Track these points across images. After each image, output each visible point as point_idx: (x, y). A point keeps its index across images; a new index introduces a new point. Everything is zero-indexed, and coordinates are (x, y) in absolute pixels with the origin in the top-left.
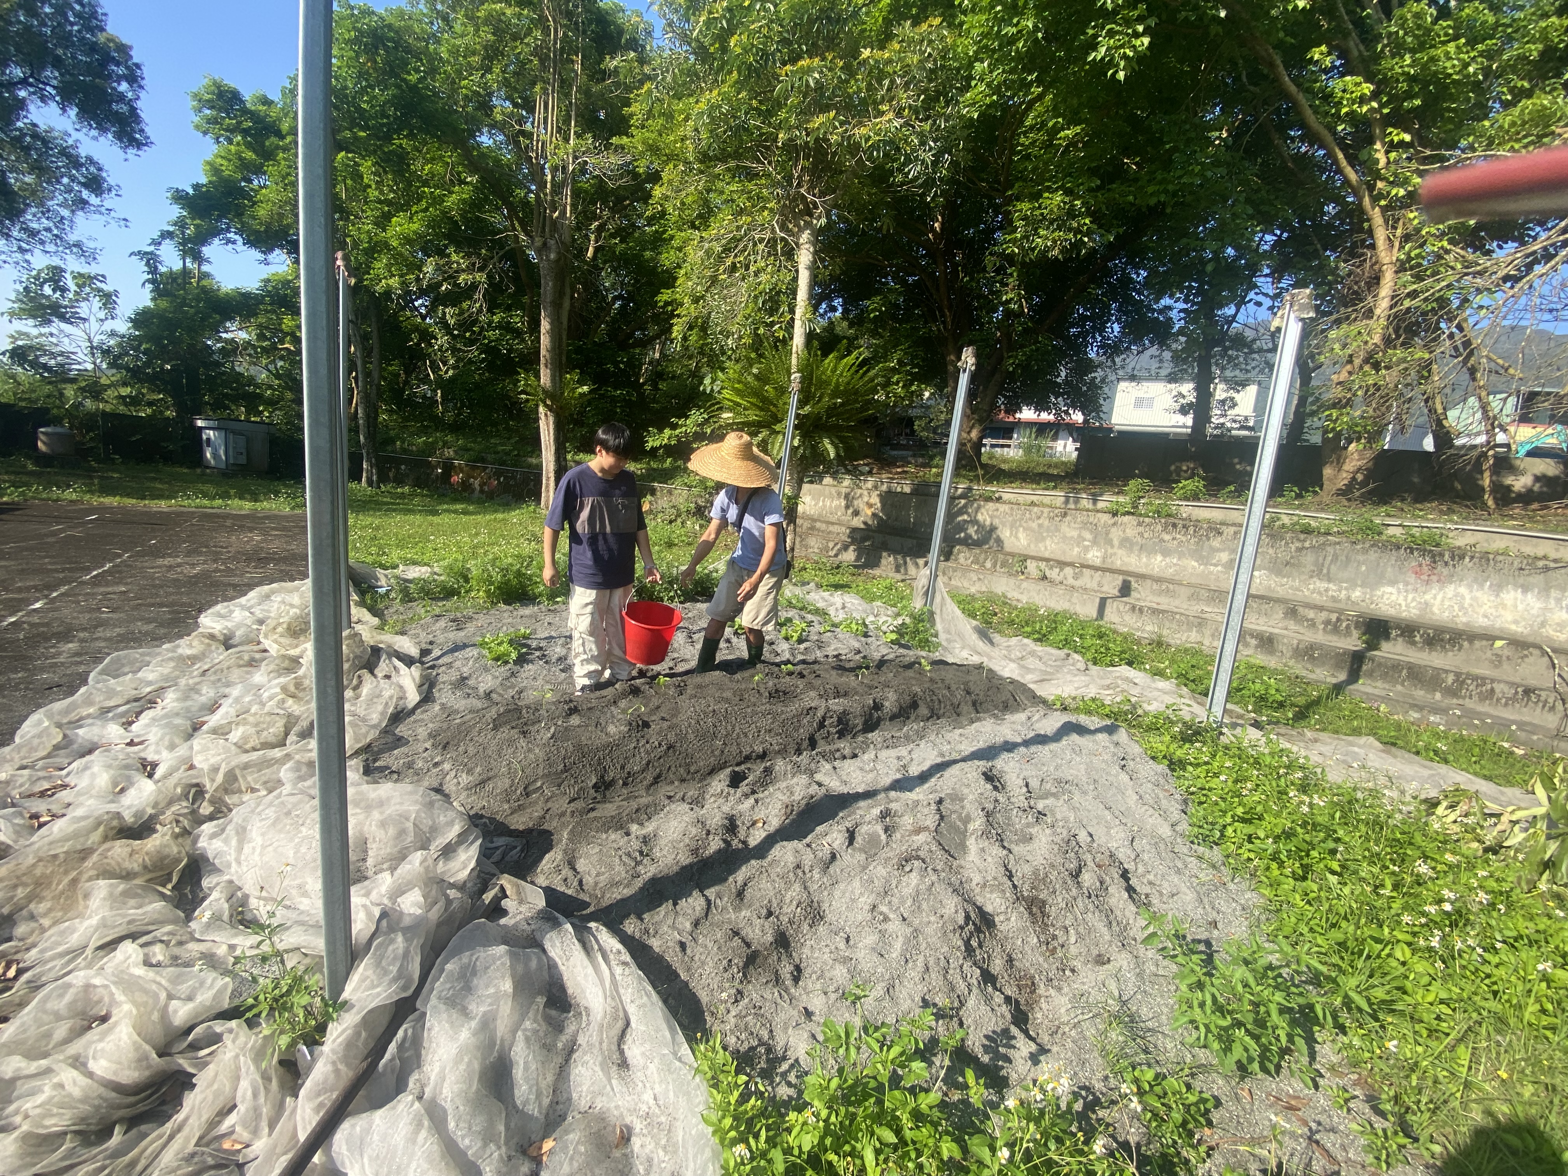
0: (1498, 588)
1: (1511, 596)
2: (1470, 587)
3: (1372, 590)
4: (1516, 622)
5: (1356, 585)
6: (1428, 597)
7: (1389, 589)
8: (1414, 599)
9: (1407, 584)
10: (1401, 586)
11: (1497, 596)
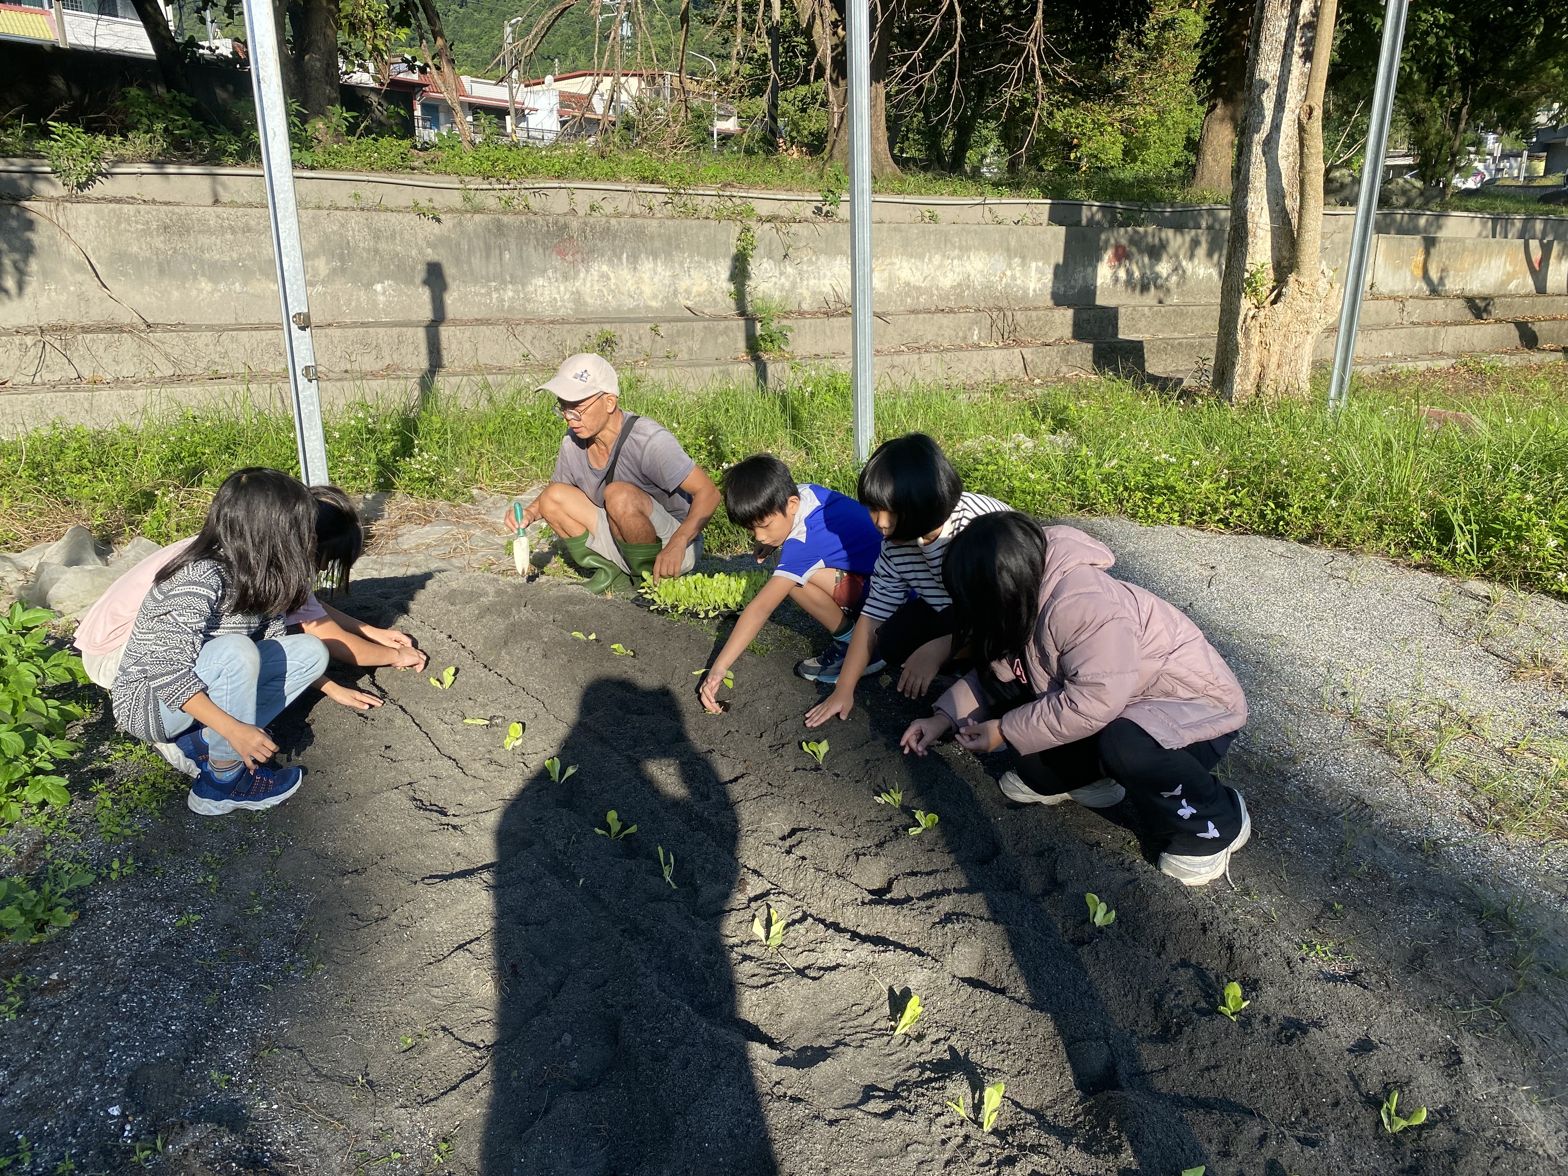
0: (634, 259)
1: (646, 266)
2: (610, 262)
3: (524, 285)
4: (655, 297)
5: (504, 282)
6: (577, 284)
7: (540, 282)
8: (566, 290)
9: (556, 270)
10: (550, 273)
11: (635, 268)
